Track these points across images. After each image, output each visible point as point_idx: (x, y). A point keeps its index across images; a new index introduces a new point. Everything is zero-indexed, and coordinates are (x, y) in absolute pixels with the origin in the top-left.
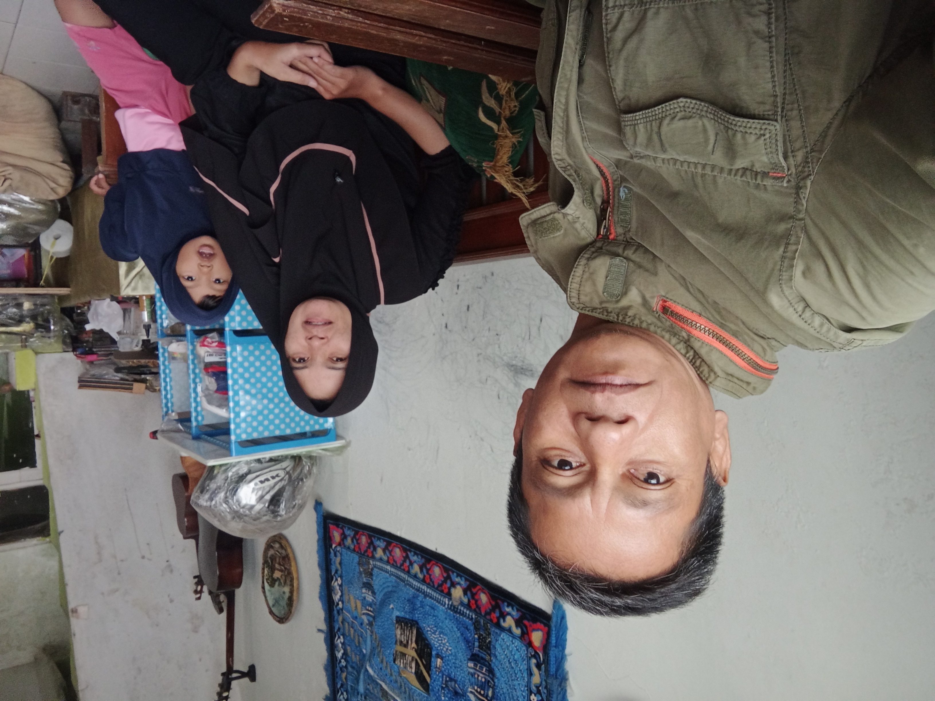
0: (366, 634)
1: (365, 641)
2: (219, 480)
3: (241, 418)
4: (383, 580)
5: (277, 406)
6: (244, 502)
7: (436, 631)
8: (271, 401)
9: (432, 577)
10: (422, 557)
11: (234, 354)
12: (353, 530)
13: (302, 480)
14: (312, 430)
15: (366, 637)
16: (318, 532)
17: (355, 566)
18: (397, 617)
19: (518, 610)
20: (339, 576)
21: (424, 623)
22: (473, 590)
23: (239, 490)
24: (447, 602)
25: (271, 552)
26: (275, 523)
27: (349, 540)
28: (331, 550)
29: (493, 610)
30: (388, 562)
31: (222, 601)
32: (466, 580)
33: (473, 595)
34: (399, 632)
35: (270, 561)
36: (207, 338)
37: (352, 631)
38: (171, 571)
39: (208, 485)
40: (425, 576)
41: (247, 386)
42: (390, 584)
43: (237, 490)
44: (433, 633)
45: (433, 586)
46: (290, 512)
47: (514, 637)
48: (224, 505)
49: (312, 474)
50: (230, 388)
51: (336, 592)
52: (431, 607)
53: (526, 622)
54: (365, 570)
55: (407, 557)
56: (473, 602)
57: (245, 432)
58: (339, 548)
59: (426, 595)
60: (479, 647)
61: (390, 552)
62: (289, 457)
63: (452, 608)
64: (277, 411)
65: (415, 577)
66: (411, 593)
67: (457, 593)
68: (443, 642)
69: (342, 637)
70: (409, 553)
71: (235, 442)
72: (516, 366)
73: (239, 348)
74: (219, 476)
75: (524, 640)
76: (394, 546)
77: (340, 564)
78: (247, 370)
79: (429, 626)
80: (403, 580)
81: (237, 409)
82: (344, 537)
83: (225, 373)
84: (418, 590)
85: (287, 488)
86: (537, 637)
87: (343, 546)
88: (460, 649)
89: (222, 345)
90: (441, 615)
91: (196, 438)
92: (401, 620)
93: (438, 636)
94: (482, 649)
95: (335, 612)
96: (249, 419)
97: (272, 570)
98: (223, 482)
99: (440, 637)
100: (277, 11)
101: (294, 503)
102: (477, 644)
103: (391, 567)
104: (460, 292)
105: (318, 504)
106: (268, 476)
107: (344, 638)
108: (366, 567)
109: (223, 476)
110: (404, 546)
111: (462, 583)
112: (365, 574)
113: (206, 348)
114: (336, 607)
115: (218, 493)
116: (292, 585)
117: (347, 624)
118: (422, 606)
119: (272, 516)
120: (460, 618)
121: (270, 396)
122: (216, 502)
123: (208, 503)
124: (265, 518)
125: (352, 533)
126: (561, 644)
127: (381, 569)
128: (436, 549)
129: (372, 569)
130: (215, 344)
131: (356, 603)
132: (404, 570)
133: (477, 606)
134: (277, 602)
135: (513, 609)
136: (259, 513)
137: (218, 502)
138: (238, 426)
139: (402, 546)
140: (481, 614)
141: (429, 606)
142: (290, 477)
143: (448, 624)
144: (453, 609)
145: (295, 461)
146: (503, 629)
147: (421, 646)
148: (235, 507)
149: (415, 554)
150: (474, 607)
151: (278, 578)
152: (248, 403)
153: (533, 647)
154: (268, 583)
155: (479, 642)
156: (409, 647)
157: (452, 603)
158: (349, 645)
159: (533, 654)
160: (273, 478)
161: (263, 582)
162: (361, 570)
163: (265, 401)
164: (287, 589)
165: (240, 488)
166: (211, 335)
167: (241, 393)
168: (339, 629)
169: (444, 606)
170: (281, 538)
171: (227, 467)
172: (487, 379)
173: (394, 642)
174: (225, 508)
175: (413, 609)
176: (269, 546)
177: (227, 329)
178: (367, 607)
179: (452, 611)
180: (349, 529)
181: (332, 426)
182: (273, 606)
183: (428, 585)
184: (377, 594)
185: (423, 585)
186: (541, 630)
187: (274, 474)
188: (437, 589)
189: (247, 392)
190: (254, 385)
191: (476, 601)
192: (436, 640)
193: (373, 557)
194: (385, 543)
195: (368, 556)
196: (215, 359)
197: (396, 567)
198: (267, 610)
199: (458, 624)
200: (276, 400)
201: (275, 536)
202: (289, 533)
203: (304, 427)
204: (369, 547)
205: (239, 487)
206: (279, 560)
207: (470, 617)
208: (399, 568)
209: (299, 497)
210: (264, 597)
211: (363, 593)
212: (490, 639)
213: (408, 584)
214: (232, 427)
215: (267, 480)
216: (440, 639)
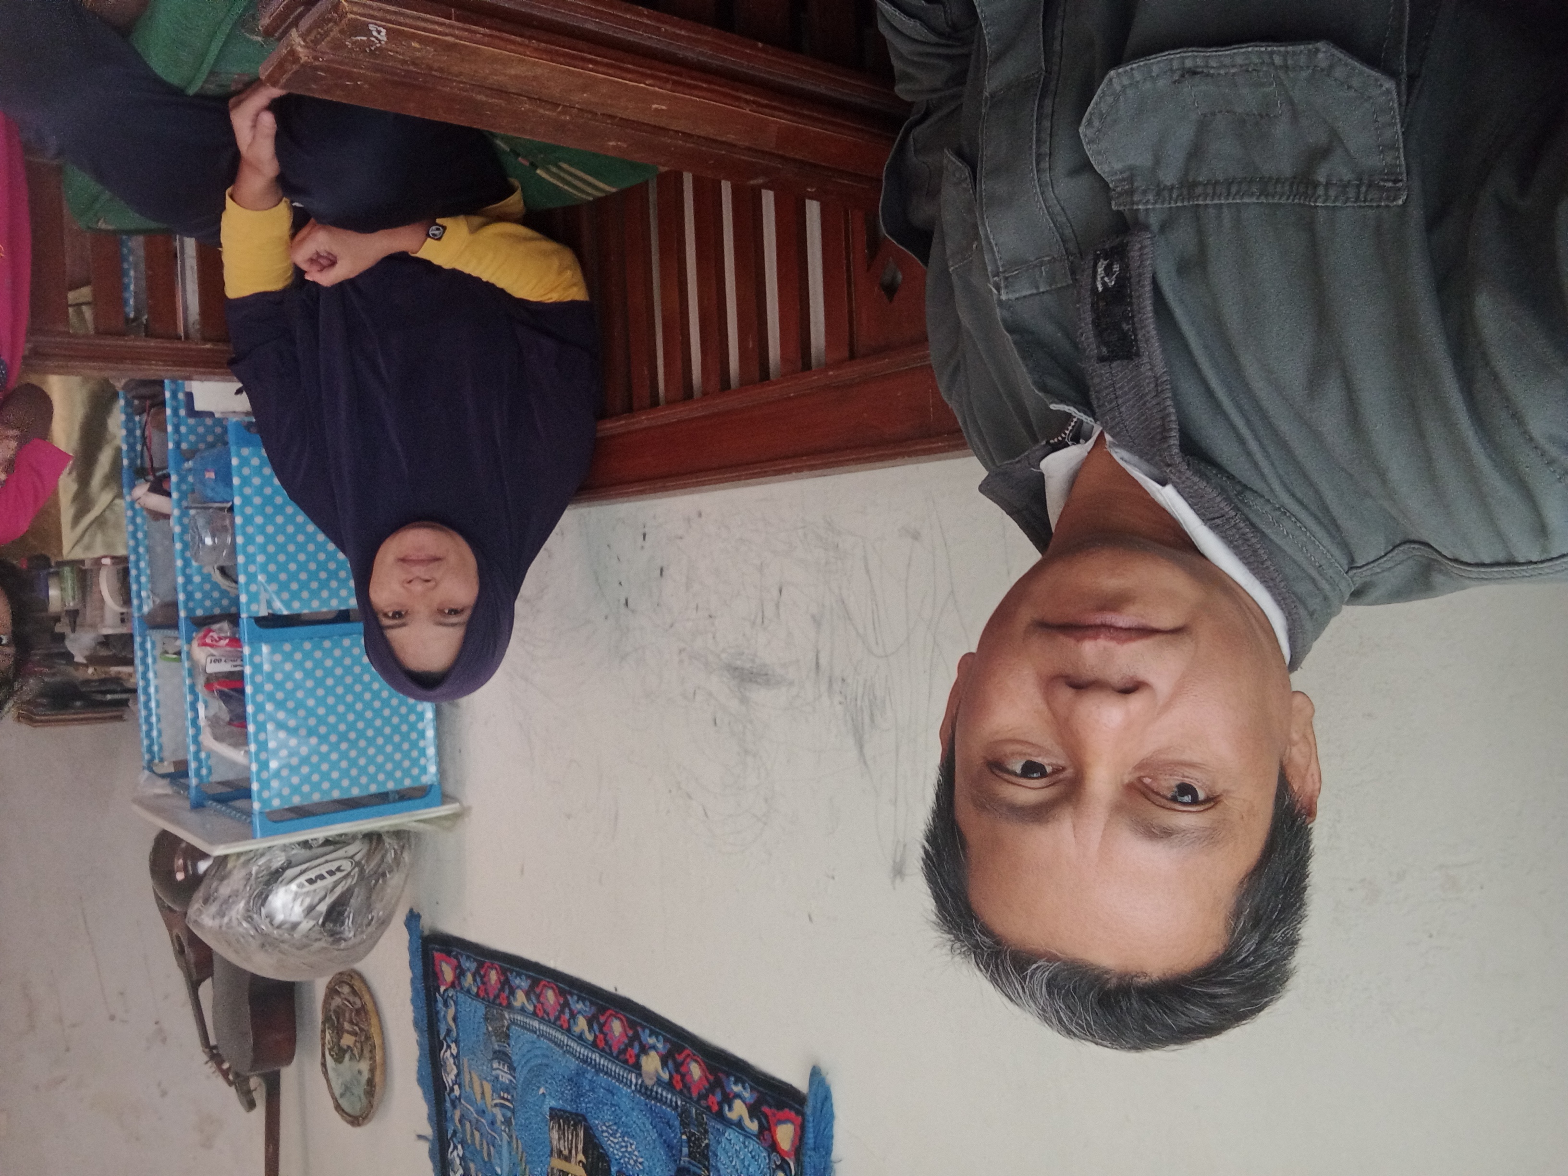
0: (501, 1140)
1: (499, 1153)
2: (236, 878)
3: (271, 771)
4: (528, 1046)
5: (335, 747)
6: (280, 917)
7: (617, 1130)
8: (323, 739)
9: (607, 1038)
10: (592, 1003)
11: (257, 659)
12: (475, 960)
13: (384, 875)
14: (399, 787)
15: (500, 1146)
16: (412, 966)
17: (480, 1023)
18: (551, 1109)
19: (752, 1089)
20: (452, 1042)
21: (595, 1118)
22: (677, 1056)
23: (270, 898)
24: (634, 1081)
25: (337, 1001)
26: (336, 953)
27: (469, 977)
28: (437, 995)
29: (711, 1090)
30: (535, 1014)
31: (252, 1088)
32: (666, 1040)
33: (678, 1066)
34: (555, 1135)
35: (334, 1017)
36: (210, 631)
37: (477, 1135)
38: (164, 1040)
39: (216, 890)
40: (596, 1037)
41: (281, 715)
42: (538, 1052)
43: (267, 897)
44: (611, 1135)
45: (611, 1054)
46: (362, 932)
47: (747, 1134)
48: (245, 924)
49: (402, 864)
50: (250, 719)
51: (448, 1069)
52: (608, 1090)
53: (765, 1109)
54: (495, 1029)
55: (566, 1004)
56: (678, 1077)
57: (279, 795)
58: (451, 993)
59: (599, 1069)
60: (690, 1154)
61: (538, 997)
62: (360, 836)
63: (643, 1090)
64: (334, 756)
65: (580, 1038)
66: (572, 1068)
67: (651, 1063)
68: (629, 1149)
69: (459, 1147)
70: (569, 997)
71: (261, 813)
72: (743, 669)
73: (265, 649)
74: (235, 872)
75: (764, 1139)
76: (545, 986)
77: (455, 1019)
78: (279, 686)
79: (604, 1124)
80: (559, 1045)
81: (263, 756)
82: (460, 973)
83: (242, 692)
84: (585, 1061)
85: (356, 890)
86: (785, 1134)
87: (458, 989)
88: (658, 1160)
89: (235, 642)
90: (626, 1104)
91: (198, 806)
92: (559, 1114)
93: (620, 1139)
94: (694, 1158)
95: (448, 1104)
96: (285, 773)
97: (339, 1032)
98: (243, 882)
99: (624, 1141)
100: (304, 59)
101: (370, 917)
102: (685, 1150)
103: (540, 1022)
104: (648, 544)
105: (413, 919)
106: (323, 870)
107: (463, 1147)
108: (498, 1024)
109: (243, 873)
110: (561, 985)
111: (660, 1046)
112: (496, 1036)
113: (209, 648)
114: (449, 1095)
115: (234, 902)
116: (373, 1058)
117: (468, 1125)
118: (592, 1090)
119: (331, 939)
120: (656, 1106)
121: (323, 730)
122: (230, 920)
123: (217, 922)
124: (317, 945)
125: (473, 966)
126: (824, 1145)
127: (524, 1027)
128: (616, 990)
129: (508, 1028)
130: (224, 642)
131: (482, 1087)
132: (561, 1027)
133: (685, 1085)
134: (347, 1089)
135: (744, 1088)
136: (306, 936)
137: (234, 919)
138: (265, 785)
139: (557, 986)
140: (691, 1098)
141: (604, 1088)
142: (362, 871)
143: (638, 1119)
144: (645, 1091)
145: (371, 841)
146: (728, 1123)
147: (593, 1158)
148: (263, 927)
149: (580, 998)
150: (679, 1086)
151: (349, 1047)
152: (283, 745)
153: (778, 1153)
154: (332, 1056)
155: (690, 1147)
156: (573, 1160)
157: (643, 1081)
158: (473, 1161)
159: (778, 1163)
160: (331, 873)
161: (324, 1055)
162: (490, 1029)
163: (314, 741)
164: (364, 1066)
165: (274, 892)
166: (215, 627)
167: (270, 727)
168: (455, 1133)
169: (630, 1087)
170: (352, 977)
171: (251, 857)
172: (695, 693)
173: (549, 1153)
174: (245, 929)
175: (578, 1096)
176: (332, 991)
177: (244, 615)
178: (502, 1094)
179: (642, 1095)
180: (468, 957)
181: (434, 779)
182: (342, 1095)
183: (603, 1053)
184: (519, 1069)
185: (593, 1051)
186: (793, 1122)
187: (333, 866)
188: (617, 1058)
189: (280, 726)
190: (293, 712)
191: (683, 1076)
192: (617, 1146)
193: (510, 1006)
194: (529, 981)
195: (500, 1004)
196: (225, 667)
197: (549, 1023)
198: (330, 1104)
199: (654, 1118)
200: (333, 738)
201: (341, 974)
202: (367, 966)
203: (384, 783)
204: (502, 989)
205: (271, 891)
206: (351, 1014)
207: (674, 1104)
208: (554, 1023)
209: (378, 906)
210: (325, 1082)
211: (493, 1069)
212: (707, 1141)
213: (569, 1052)
214: (255, 786)
215: (321, 877)
216: (623, 1144)
